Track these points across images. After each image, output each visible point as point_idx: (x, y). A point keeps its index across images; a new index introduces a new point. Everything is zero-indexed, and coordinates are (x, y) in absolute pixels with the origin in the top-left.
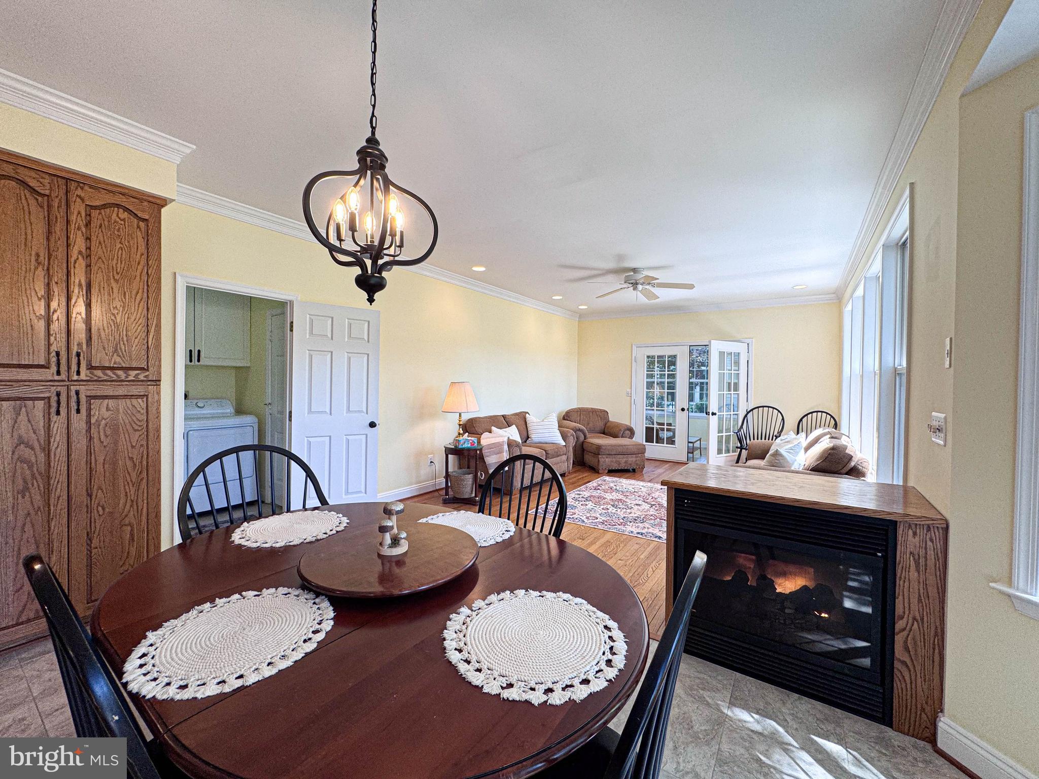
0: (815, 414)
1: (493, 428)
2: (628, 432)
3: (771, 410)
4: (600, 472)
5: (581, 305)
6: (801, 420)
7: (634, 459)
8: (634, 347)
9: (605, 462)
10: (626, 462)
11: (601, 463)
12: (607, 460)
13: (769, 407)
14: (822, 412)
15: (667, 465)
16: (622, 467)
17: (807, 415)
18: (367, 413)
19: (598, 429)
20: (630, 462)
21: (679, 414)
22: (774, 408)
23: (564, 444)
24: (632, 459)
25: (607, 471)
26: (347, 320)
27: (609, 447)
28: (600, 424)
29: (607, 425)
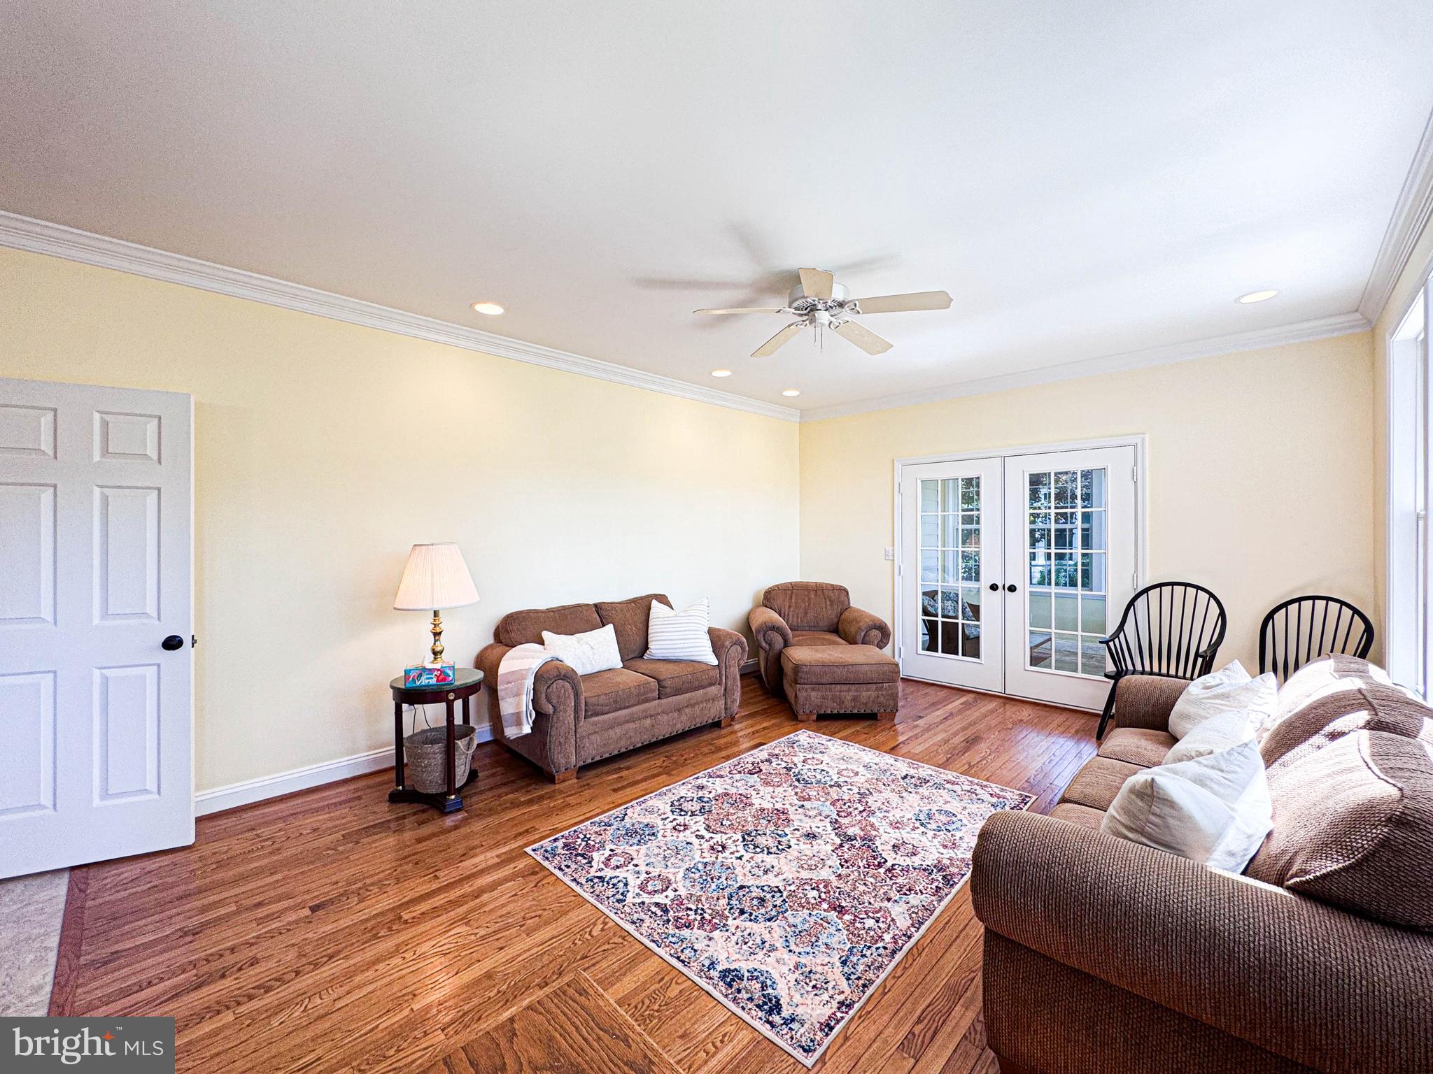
0: (1307, 605)
1: (546, 635)
2: (875, 632)
3: (1191, 591)
4: (800, 718)
5: (788, 388)
6: (1271, 616)
7: (873, 694)
8: (898, 466)
9: (808, 698)
10: (854, 699)
11: (801, 700)
12: (813, 694)
13: (1186, 585)
14: (1328, 599)
15: (963, 700)
16: (849, 707)
17: (1286, 605)
18: (159, 619)
19: (824, 624)
20: (863, 700)
21: (986, 594)
22: (1198, 588)
23: (715, 662)
24: (867, 694)
25: (815, 717)
26: (97, 416)
27: (818, 670)
28: (829, 614)
29: (843, 616)
